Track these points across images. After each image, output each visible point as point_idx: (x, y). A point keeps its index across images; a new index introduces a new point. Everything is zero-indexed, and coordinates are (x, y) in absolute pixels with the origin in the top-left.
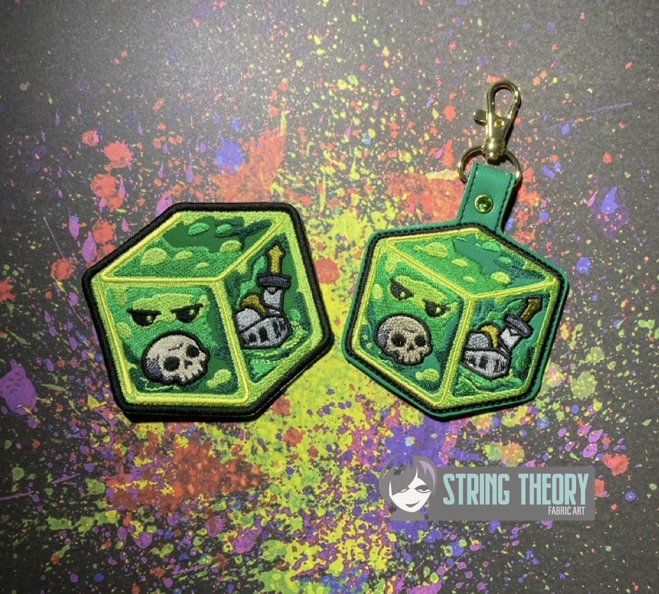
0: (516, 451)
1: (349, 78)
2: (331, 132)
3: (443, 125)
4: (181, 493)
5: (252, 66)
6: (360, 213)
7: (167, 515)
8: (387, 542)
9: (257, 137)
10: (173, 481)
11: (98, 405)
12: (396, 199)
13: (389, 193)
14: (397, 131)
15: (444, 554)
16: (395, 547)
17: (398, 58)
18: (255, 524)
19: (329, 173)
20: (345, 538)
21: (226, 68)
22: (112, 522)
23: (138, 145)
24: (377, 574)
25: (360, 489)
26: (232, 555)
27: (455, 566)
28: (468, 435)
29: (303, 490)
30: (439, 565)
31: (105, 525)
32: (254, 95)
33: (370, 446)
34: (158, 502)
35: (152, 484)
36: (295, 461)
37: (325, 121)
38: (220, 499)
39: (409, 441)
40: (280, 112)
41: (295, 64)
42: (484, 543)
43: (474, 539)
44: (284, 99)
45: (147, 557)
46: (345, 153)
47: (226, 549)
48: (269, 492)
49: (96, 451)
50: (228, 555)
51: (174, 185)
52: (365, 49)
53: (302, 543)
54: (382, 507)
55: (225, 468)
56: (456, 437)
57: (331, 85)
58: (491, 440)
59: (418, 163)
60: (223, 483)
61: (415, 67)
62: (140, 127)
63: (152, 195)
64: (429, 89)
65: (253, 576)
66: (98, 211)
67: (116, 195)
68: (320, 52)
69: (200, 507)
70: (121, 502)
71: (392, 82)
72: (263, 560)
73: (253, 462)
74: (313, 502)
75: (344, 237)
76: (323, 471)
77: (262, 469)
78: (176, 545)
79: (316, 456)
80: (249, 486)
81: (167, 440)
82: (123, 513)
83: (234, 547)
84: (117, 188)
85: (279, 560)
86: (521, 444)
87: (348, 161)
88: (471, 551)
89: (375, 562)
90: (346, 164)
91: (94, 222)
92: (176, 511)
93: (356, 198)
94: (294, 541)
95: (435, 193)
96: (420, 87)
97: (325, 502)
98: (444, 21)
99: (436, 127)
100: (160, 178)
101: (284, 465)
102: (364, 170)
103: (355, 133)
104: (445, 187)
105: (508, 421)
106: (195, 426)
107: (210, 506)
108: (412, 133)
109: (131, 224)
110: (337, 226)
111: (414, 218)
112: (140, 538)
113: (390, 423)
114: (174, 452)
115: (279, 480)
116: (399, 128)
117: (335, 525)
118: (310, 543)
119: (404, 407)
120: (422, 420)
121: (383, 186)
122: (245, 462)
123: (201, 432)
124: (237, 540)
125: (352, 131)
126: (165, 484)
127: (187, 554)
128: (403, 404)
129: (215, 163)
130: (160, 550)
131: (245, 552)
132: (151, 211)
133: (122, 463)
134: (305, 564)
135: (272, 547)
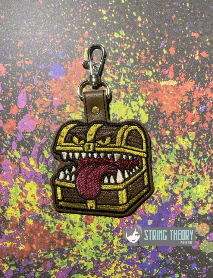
0: (205, 228)
2: (111, 59)
3: (169, 57)
4: (29, 249)
5: (70, 25)
6: (125, 102)
7: (21, 260)
8: (137, 275)
9: (71, 61)
10: (25, 242)
12: (144, 95)
13: (140, 92)
14: (145, 59)
17: (146, 22)
18: (68, 265)
19: (109, 81)
20: (115, 273)
21: (56, 26)
23: (9, 65)
25: (124, 247)
28: (180, 219)
29: (94, 248)
32: (70, 39)
34: (17, 254)
35: (13, 244)
36: (89, 232)
38: (50, 252)
39: (150, 222)
40: (84, 49)
41: (92, 24)
42: (188, 276)
43: (183, 273)
44: (86, 42)
46: (117, 70)
48: (76, 249)
51: (27, 85)
52: (129, 17)
53: (93, 276)
54: (135, 257)
55: (52, 236)
56: (174, 220)
57: (111, 35)
58: (192, 222)
59: (156, 76)
60: (51, 244)
61: (154, 27)
62: (10, 55)
63: (16, 91)
64: (161, 38)
68: (105, 18)
69: (39, 256)
71: (142, 34)
73: (67, 233)
74: (99, 254)
75: (117, 114)
76: (104, 237)
77: (72, 236)
78: (26, 277)
79: (101, 230)
80: (65, 245)
81: (22, 221)
83: (57, 277)
86: (208, 224)
87: (119, 75)
90: (118, 77)
92: (26, 258)
93: (123, 94)
94: (88, 275)
95: (164, 92)
96: (157, 37)
97: (105, 254)
98: (169, 4)
99: (165, 58)
100: (20, 82)
101: (83, 235)
102: (127, 79)
103: (123, 60)
104: (170, 89)
105: (201, 212)
106: (36, 213)
107: (44, 256)
108: (152, 61)
109: (4, 106)
110: (113, 109)
111: (153, 105)
112: (7, 272)
113: (140, 213)
114: (26, 227)
115: (81, 243)
116: (146, 58)
117: (110, 266)
118: (97, 275)
119: (147, 204)
120: (157, 211)
121: (137, 88)
122: (63, 233)
123: (40, 217)
124: (59, 274)
125: (121, 59)
126: (21, 244)
128: (147, 202)
129: (49, 75)
132: (15, 99)
135: (77, 277)
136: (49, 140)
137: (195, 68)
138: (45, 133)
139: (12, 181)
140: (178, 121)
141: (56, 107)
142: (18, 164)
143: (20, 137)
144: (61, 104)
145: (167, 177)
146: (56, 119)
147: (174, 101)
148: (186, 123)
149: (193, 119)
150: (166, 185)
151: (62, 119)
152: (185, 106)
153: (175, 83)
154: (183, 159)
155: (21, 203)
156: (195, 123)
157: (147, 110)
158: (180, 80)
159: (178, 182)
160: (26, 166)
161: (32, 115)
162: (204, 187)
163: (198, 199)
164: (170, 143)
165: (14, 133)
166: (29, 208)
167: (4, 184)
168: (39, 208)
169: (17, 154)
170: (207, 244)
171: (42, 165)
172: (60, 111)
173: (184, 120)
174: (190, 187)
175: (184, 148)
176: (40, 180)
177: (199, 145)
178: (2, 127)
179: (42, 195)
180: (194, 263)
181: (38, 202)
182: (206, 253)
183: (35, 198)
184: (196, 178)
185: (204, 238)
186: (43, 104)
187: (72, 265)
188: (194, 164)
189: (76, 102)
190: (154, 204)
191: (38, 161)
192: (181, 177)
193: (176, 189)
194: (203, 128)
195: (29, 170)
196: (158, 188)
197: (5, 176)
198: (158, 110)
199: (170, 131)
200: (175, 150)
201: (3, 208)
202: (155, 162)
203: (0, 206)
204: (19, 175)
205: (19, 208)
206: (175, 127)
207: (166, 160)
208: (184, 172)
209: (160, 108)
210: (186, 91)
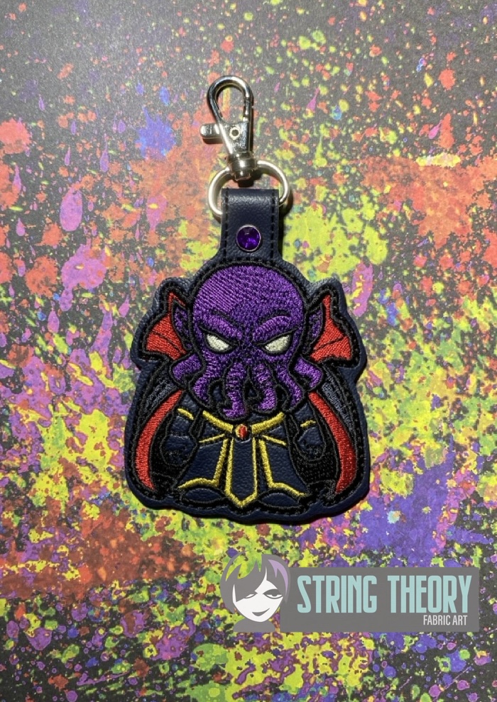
1: (314, 34)
2: (290, 104)
3: (438, 95)
4: (89, 579)
5: (186, 21)
6: (327, 211)
7: (71, 606)
8: (362, 651)
9: (191, 111)
10: (80, 562)
12: (375, 192)
13: (367, 185)
14: (378, 102)
15: (438, 668)
16: (373, 658)
17: (378, 8)
18: (186, 622)
19: (285, 158)
20: (305, 643)
21: (153, 24)
23: (39, 124)
24: (349, 693)
26: (155, 663)
27: (454, 685)
28: (472, 509)
30: (432, 683)
32: (189, 58)
33: (340, 523)
34: (60, 589)
35: (51, 565)
36: (239, 540)
37: (282, 92)
38: (141, 587)
39: (393, 517)
41: (242, 17)
42: (494, 655)
43: (480, 649)
44: (228, 63)
45: (44, 662)
46: (307, 132)
47: (147, 654)
48: (205, 581)
50: (150, 662)
51: (83, 175)
53: (248, 648)
55: (147, 547)
56: (456, 511)
59: (405, 144)
60: (144, 567)
61: (401, 20)
62: (41, 101)
63: (55, 188)
64: (419, 48)
65: (183, 690)
67: (9, 189)
68: (275, 1)
69: (115, 598)
70: (11, 587)
71: (370, 39)
72: (196, 669)
73: (183, 541)
75: (305, 242)
77: (196, 550)
78: (82, 647)
79: (267, 534)
80: (178, 571)
81: (71, 509)
82: (14, 603)
83: (158, 651)
84: (11, 180)
85: (217, 671)
87: (312, 142)
88: (475, 666)
89: (345, 676)
90: (309, 146)
92: (83, 602)
93: (321, 192)
94: (238, 646)
95: (429, 184)
96: (408, 45)
99: (429, 98)
100: (66, 167)
101: (224, 545)
102: (333, 154)
103: (322, 106)
104: (443, 176)
106: (107, 491)
107: (127, 596)
108: (397, 105)
109: (28, 227)
110: (297, 228)
111: (400, 218)
112: (36, 636)
114: (81, 524)
115: (218, 565)
116: (380, 98)
118: (258, 649)
119: (386, 471)
120: (411, 489)
121: (358, 174)
122: (173, 540)
123: (116, 499)
124: (163, 642)
125: (317, 104)
126: (69, 566)
127: (96, 659)
128: (385, 466)
129: (137, 146)
130: (62, 653)
131: (173, 659)
132: (55, 209)
133: (14, 537)
134: (252, 676)
135: (208, 653)
136: (138, 308)
138: (127, 291)
139: (48, 411)
140: (465, 256)
142: (63, 369)
143: (66, 303)
144: (165, 218)
145: (438, 402)
146: (154, 257)
147: (455, 205)
148: (486, 263)
150: (435, 422)
151: (170, 256)
152: (483, 220)
153: (457, 160)
154: (479, 356)
155: (71, 464)
157: (383, 231)
158: (468, 153)
159: (466, 415)
160: (82, 374)
161: (96, 247)
164: (445, 315)
165: (53, 292)
166: (90, 477)
167: (27, 416)
168: (113, 477)
169: (60, 344)
171: (121, 370)
172: (163, 235)
173: (482, 255)
175: (480, 327)
176: (115, 407)
178: (23, 278)
179: (121, 445)
181: (108, 463)
183: (103, 454)
186: (122, 220)
187: (196, 621)
189: (204, 212)
190: (403, 471)
191: (110, 360)
192: (475, 400)
193: (460, 431)
195: (90, 383)
196: (415, 429)
197: (31, 399)
198: (412, 229)
199: (444, 282)
200: (459, 331)
201: (25, 476)
202: (406, 363)
203: (20, 472)
204: (64, 396)
205: (66, 478)
206: (457, 272)
207: (435, 359)
208: (482, 388)
209: (418, 225)
210: (485, 180)
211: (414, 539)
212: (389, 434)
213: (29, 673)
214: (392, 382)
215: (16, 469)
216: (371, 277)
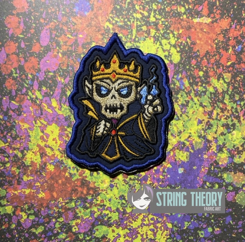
0: (241, 177)
4: (49, 197)
6: (155, 40)
7: (41, 209)
8: (166, 228)
10: (45, 190)
11: (4, 145)
12: (176, 33)
13: (172, 30)
15: (199, 236)
16: (171, 231)
18: (91, 216)
19: (138, 17)
20: (142, 225)
22: (9, 213)
26: (77, 234)
28: (214, 168)
29: (119, 197)
31: (5, 214)
33: (158, 173)
34: (36, 202)
35: (33, 191)
36: (115, 180)
38: (72, 201)
39: (181, 171)
42: (222, 230)
43: (217, 227)
45: (28, 234)
46: (147, 6)
47: (74, 230)
48: (99, 198)
49: (1, 171)
50: (75, 234)
51: (51, 22)
53: (118, 228)
55: (75, 183)
56: (207, 168)
58: (227, 171)
59: (189, 13)
60: (73, 192)
63: (38, 27)
66: (8, 36)
67: (18, 27)
69: (60, 205)
70: (15, 201)
72: (95, 237)
73: (91, 181)
74: (125, 204)
77: (96, 184)
78: (45, 227)
79: (127, 178)
80: (88, 194)
81: (42, 166)
82: (16, 208)
83: (79, 229)
84: (19, 23)
85: (104, 237)
86: (244, 173)
87: (149, 11)
88: (214, 235)
89: (159, 239)
90: (148, 12)
91: (6, 42)
92: (46, 207)
93: (153, 32)
94: (113, 227)
95: (198, 30)
100: (43, 18)
101: (108, 182)
102: (158, 16)
104: (204, 27)
105: (237, 160)
106: (58, 159)
107: (65, 205)
109: (26, 44)
110: (142, 47)
111: (185, 44)
112: (25, 222)
113: (170, 160)
114: (46, 173)
115: (106, 191)
117: (137, 218)
118: (122, 228)
119: (178, 151)
120: (188, 159)
121: (169, 25)
122: (86, 180)
123: (62, 162)
124: (81, 225)
126: (40, 191)
127: (51, 232)
128: (178, 149)
129: (74, 10)
130: (36, 230)
131: (85, 232)
132: (38, 36)
133: (16, 179)
134: (119, 239)
135: (100, 229)
137: (231, 4)
138: (68, 72)
139: (33, 124)
140: (212, 61)
141: (80, 44)
142: (40, 105)
143: (42, 77)
144: (85, 42)
145: (200, 122)
146: (80, 58)
147: (209, 39)
148: (221, 64)
149: (229, 60)
150: (199, 130)
152: (220, 45)
153: (209, 20)
154: (218, 103)
155: (42, 147)
156: (231, 64)
157: (178, 49)
158: (214, 17)
159: (212, 128)
160: (48, 108)
161: (55, 53)
162: (240, 133)
163: (234, 146)
164: (204, 85)
165: (36, 72)
166: (50, 153)
167: (23, 126)
168: (61, 153)
169: (39, 95)
170: (243, 195)
171: (65, 107)
172: (84, 49)
173: (219, 60)
174: (225, 133)
175: (218, 91)
176: (62, 123)
177: (235, 88)
178: (23, 66)
179: (65, 139)
180: (229, 216)
181: (60, 146)
182: (242, 206)
183: (56, 143)
184: (232, 123)
185: (240, 189)
186: (67, 42)
187: (96, 215)
188: (229, 108)
189: (103, 39)
190: (185, 151)
191: (60, 102)
192: (216, 121)
193: (209, 134)
194: (240, 69)
195: (51, 112)
196: (190, 133)
197: (25, 118)
198: (191, 49)
199: (203, 71)
200: (209, 92)
201: (22, 152)
202: (187, 105)
203: (20, 150)
204: (40, 117)
205: (40, 153)
206: (209, 67)
207: (199, 104)
208: (218, 116)
209: (193, 47)
210: (221, 29)
211: (190, 180)
212: (180, 135)
213: (21, 239)
214: (181, 113)
215: (18, 149)
216: (173, 68)
